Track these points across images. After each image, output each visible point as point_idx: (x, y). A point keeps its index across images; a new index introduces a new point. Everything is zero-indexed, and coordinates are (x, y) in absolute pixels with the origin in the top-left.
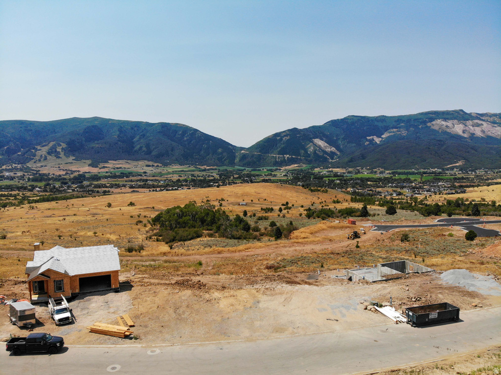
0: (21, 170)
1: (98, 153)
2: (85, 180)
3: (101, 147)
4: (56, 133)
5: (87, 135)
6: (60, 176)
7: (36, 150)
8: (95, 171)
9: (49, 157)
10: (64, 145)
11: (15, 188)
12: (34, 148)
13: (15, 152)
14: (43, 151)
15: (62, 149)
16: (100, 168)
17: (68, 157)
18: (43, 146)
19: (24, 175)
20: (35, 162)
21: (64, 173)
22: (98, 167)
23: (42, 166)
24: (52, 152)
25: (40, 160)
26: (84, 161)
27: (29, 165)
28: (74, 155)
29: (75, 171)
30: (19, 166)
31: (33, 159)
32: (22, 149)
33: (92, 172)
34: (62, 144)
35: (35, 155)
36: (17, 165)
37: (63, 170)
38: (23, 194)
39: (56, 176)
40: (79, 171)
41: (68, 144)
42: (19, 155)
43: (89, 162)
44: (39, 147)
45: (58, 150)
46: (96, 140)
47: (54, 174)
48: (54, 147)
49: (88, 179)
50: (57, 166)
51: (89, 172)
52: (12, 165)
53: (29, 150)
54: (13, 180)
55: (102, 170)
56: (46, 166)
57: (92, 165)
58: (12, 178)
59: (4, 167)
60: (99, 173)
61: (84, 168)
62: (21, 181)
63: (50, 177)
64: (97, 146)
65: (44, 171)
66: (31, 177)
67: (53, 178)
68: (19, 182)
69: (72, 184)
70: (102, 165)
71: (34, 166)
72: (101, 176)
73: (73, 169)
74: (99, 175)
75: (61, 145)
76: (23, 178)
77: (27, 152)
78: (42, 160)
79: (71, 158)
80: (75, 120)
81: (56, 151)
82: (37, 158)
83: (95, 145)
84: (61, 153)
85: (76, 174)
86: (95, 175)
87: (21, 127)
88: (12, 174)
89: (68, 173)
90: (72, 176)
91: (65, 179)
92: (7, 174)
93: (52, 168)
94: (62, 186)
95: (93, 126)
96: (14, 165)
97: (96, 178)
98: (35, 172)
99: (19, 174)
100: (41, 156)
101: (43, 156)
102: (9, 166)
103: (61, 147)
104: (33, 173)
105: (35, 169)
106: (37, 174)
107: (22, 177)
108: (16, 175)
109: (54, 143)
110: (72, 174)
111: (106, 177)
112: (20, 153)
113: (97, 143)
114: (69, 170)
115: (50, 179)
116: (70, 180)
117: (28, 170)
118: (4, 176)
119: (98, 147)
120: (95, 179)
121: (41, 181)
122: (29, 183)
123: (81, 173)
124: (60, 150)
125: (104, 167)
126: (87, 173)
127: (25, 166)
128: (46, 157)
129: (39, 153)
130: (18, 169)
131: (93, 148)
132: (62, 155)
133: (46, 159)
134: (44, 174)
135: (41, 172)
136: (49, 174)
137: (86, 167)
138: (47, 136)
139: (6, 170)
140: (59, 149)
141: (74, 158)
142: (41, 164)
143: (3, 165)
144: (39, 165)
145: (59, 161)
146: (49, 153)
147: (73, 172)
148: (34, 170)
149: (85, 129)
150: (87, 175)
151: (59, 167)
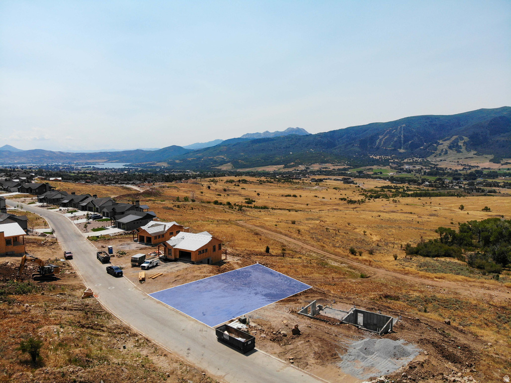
0: (421, 163)
1: (503, 147)
2: (480, 177)
3: (506, 141)
4: (460, 126)
5: (492, 127)
6: (456, 171)
7: (438, 144)
8: (495, 167)
9: (449, 152)
10: (466, 139)
11: (407, 180)
12: (436, 143)
13: (418, 146)
14: (445, 145)
15: (464, 143)
16: (502, 165)
17: (468, 151)
18: (445, 141)
19: (422, 169)
20: (435, 156)
21: (461, 168)
22: (500, 163)
23: (441, 160)
24: (454, 146)
25: (440, 155)
26: (486, 156)
27: (429, 159)
28: (475, 150)
29: (473, 167)
30: (420, 160)
31: (434, 153)
32: (425, 144)
33: (492, 168)
34: (464, 137)
35: (436, 149)
36: (417, 159)
37: (462, 165)
38: (407, 187)
39: (453, 170)
40: (478, 167)
41: (471, 137)
42: (421, 149)
43: (491, 157)
44: (441, 142)
45: (459, 144)
46: (502, 133)
47: (451, 169)
48: (456, 141)
49: (485, 176)
50: (456, 161)
51: (489, 169)
52: (413, 159)
53: (431, 145)
54: (410, 172)
55: (504, 167)
56: (445, 160)
57: (494, 161)
58: (409, 171)
59: (406, 161)
60: (500, 169)
61: (485, 164)
62: (417, 175)
63: (446, 172)
64: (503, 139)
65: (442, 165)
66: (427, 171)
67: (449, 172)
68: (415, 175)
69: (464, 180)
70: (505, 161)
71: (434, 160)
72: (500, 174)
73: (472, 165)
74: (499, 172)
75: (463, 139)
76: (421, 171)
77: (429, 146)
78: (442, 154)
79: (472, 153)
80: (482, 111)
81: (457, 145)
82: (438, 152)
83: (501, 138)
84: (462, 146)
85: (473, 170)
86: (494, 172)
87: (426, 122)
88: (411, 167)
89: (465, 169)
90: (469, 171)
91: (460, 174)
92: (407, 167)
93: (450, 163)
94: (452, 181)
95: (500, 117)
96: (415, 159)
97: (494, 175)
98: (433, 166)
99: (418, 167)
100: (442, 150)
101: (444, 150)
102: (410, 160)
103: (463, 141)
104: (431, 167)
105: (434, 163)
106: (434, 168)
107: (419, 171)
108: (415, 168)
109: (457, 136)
110: (470, 169)
111: (505, 175)
112: (422, 147)
113: (503, 136)
114: (468, 165)
115: (444, 174)
116: (464, 175)
117: (427, 164)
118: (403, 169)
119: (503, 141)
120: (492, 176)
121: (435, 175)
122: (423, 177)
123: (479, 169)
124: (462, 145)
125: (507, 163)
126: (485, 168)
127: (425, 160)
128: (446, 151)
129: (440, 147)
130: (418, 162)
131: (497, 141)
132: (463, 149)
133: (446, 153)
134: (441, 169)
135: (438, 166)
136: (446, 168)
137: (487, 162)
138: (451, 129)
139: (408, 163)
140: (461, 143)
141: (475, 152)
142: (441, 159)
143: (406, 158)
144: (438, 159)
145: (459, 155)
146: (450, 148)
147: (471, 167)
148: (432, 164)
149: (491, 121)
150: (485, 172)
151: (458, 162)
